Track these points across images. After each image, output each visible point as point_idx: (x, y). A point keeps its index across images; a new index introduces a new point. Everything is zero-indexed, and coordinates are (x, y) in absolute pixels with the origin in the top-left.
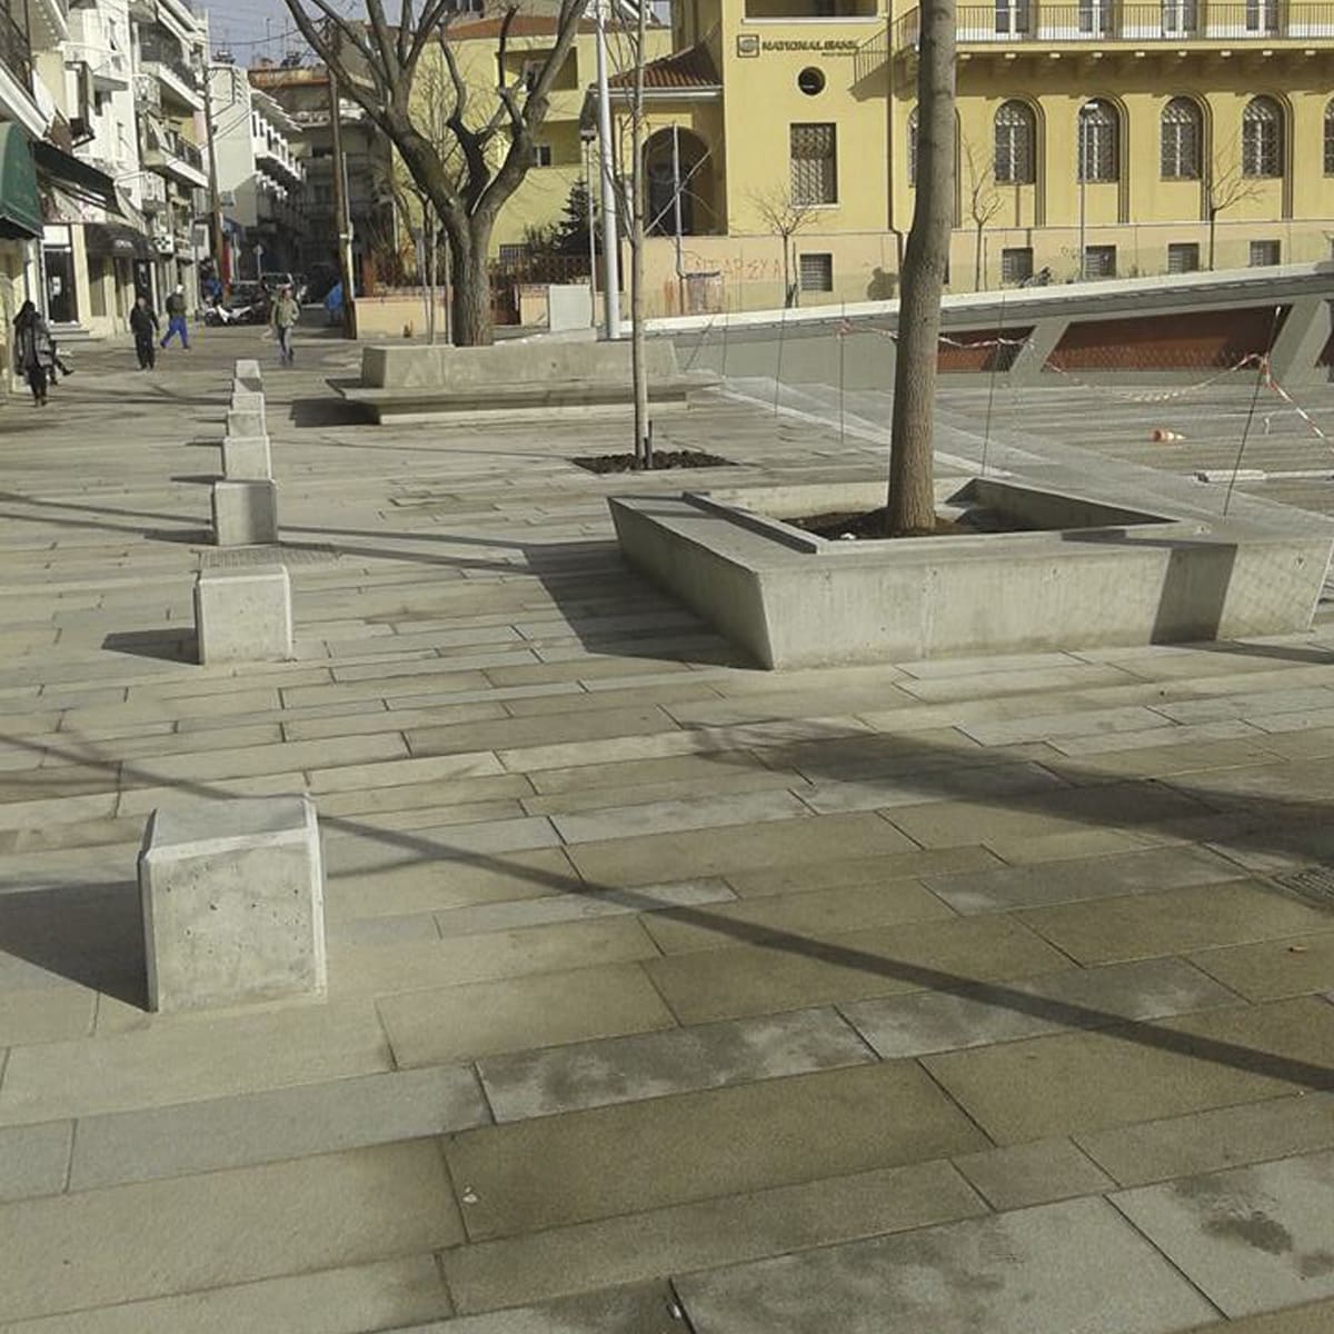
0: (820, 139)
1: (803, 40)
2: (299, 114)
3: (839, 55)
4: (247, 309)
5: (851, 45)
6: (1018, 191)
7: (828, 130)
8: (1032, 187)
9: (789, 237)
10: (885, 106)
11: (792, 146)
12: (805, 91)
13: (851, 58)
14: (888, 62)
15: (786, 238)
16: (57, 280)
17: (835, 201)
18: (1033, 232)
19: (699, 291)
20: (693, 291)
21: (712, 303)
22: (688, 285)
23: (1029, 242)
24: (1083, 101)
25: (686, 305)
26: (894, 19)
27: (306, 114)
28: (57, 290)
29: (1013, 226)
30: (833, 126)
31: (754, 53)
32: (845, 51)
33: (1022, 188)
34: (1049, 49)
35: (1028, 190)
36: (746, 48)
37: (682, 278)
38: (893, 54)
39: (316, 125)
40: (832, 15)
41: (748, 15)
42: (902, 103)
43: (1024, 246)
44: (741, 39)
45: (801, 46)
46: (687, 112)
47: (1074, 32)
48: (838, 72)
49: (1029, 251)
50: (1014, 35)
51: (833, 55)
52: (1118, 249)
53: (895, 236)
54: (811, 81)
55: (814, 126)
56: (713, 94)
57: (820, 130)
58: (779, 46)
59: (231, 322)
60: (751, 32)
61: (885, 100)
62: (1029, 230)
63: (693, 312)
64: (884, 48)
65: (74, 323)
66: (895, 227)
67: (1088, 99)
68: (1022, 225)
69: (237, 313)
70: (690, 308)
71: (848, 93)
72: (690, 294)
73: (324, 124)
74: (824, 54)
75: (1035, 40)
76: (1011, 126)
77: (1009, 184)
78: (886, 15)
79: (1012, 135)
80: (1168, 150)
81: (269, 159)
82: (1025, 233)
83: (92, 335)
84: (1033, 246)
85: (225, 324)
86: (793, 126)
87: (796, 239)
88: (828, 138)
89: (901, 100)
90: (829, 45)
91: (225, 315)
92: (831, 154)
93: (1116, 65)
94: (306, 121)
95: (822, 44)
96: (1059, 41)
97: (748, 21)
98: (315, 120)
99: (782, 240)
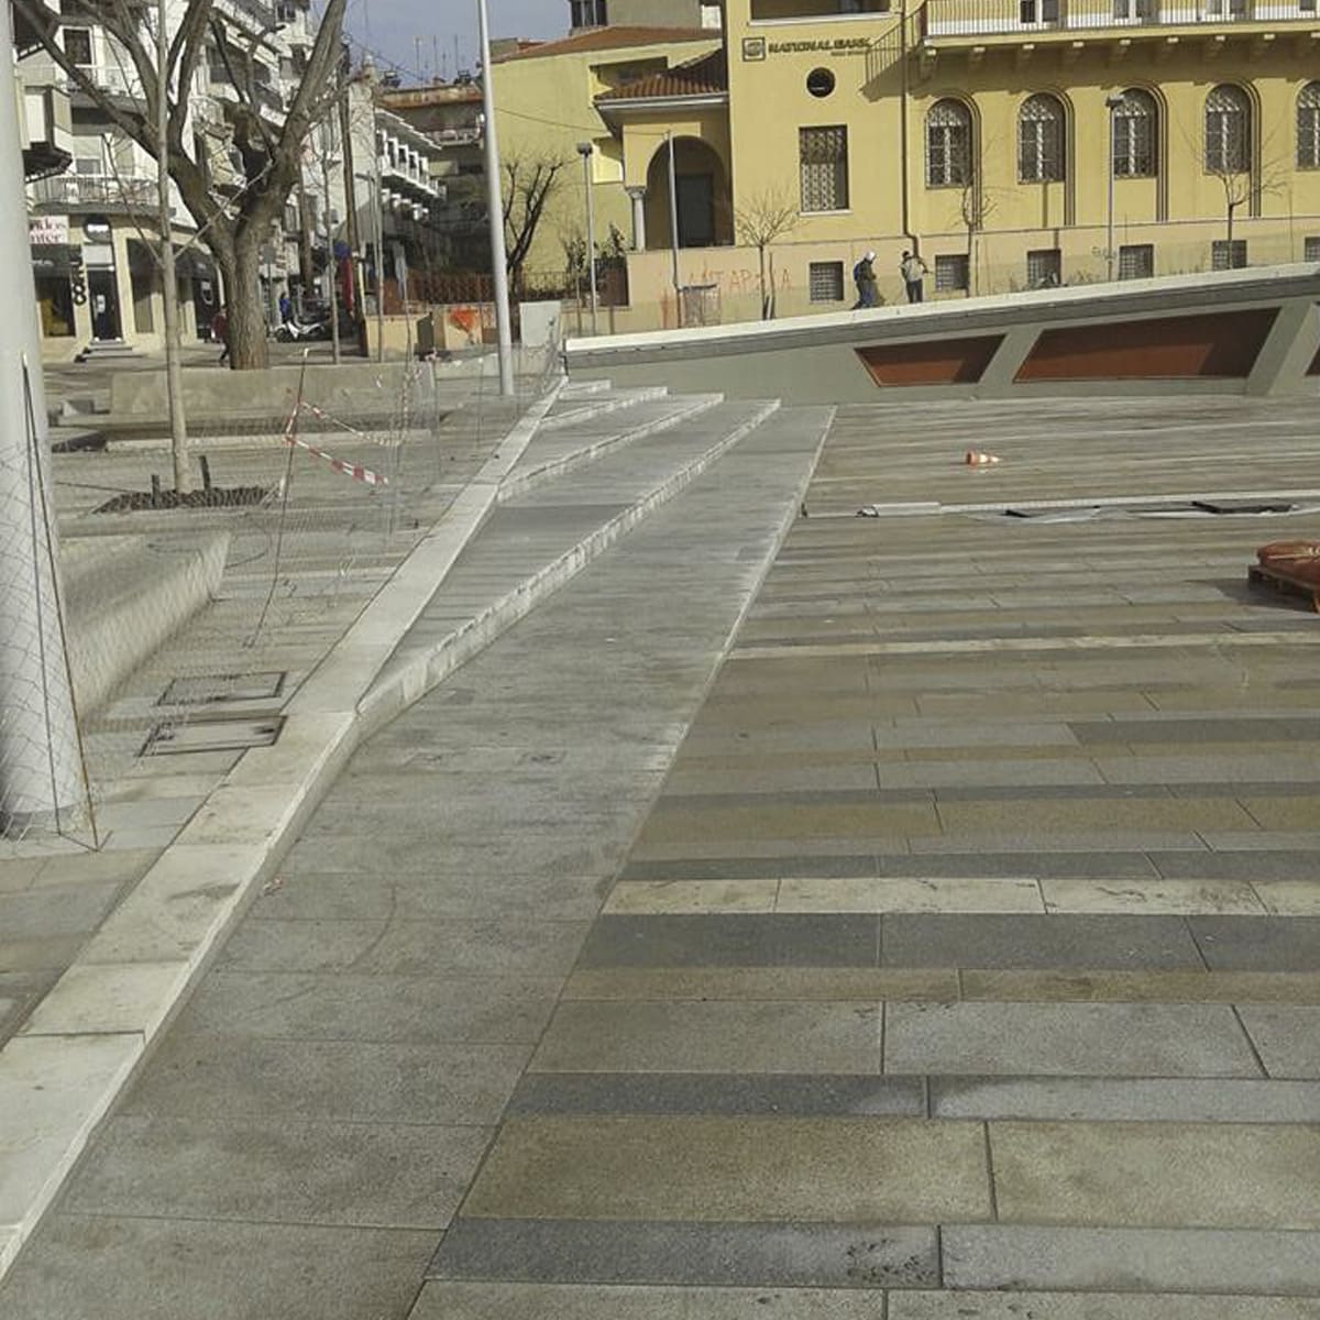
0: (831, 143)
1: (812, 40)
2: (446, 133)
3: (850, 53)
4: (316, 325)
5: (862, 43)
6: (1045, 191)
7: (839, 133)
8: (1061, 185)
9: (765, 247)
10: (900, 104)
11: (801, 151)
12: (814, 93)
13: (863, 57)
14: (903, 58)
15: (762, 250)
16: (101, 298)
17: (847, 206)
18: (1061, 232)
19: (695, 304)
20: (690, 304)
21: (708, 315)
22: (685, 298)
23: (1056, 242)
24: (1116, 93)
25: (683, 319)
26: (907, 14)
27: (453, 132)
28: (102, 308)
29: (1040, 226)
30: (844, 128)
31: (761, 56)
32: (856, 49)
33: (1050, 186)
34: (1072, 38)
35: (1057, 189)
36: (753, 51)
37: (678, 291)
38: (907, 50)
39: (461, 142)
40: (840, 13)
41: (753, 18)
42: (918, 102)
43: (1051, 247)
44: (747, 43)
45: (810, 46)
46: (694, 120)
47: (1106, 19)
48: (850, 73)
49: (1056, 253)
50: (1040, 24)
51: (842, 54)
52: (1155, 249)
53: (910, 240)
54: (821, 83)
55: (825, 129)
56: (719, 100)
57: (831, 134)
58: (786, 48)
59: (302, 338)
60: (757, 35)
61: (899, 99)
62: (1057, 230)
63: (689, 324)
64: (897, 44)
65: (118, 339)
66: (910, 230)
67: (1122, 90)
68: (1050, 225)
69: (307, 329)
70: (687, 322)
71: (860, 94)
72: (687, 306)
73: (470, 141)
74: (833, 54)
75: (1064, 28)
76: (1039, 121)
77: (1036, 182)
78: (900, 10)
79: (1040, 130)
80: (1213, 142)
81: (394, 177)
82: (1051, 233)
83: (136, 351)
84: (1060, 246)
85: (294, 340)
86: (802, 130)
87: (772, 248)
88: (840, 141)
89: (916, 98)
90: (840, 44)
91: (294, 331)
92: (843, 158)
93: (1147, 51)
94: (453, 139)
95: (832, 44)
96: (1082, 29)
97: (752, 24)
98: (461, 138)
99: (758, 249)
